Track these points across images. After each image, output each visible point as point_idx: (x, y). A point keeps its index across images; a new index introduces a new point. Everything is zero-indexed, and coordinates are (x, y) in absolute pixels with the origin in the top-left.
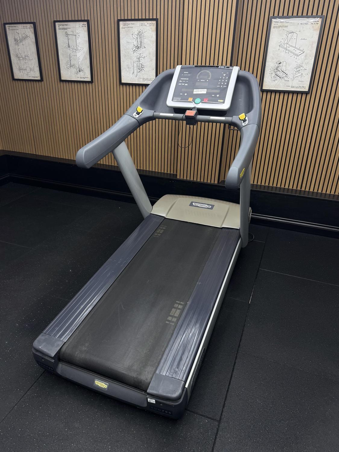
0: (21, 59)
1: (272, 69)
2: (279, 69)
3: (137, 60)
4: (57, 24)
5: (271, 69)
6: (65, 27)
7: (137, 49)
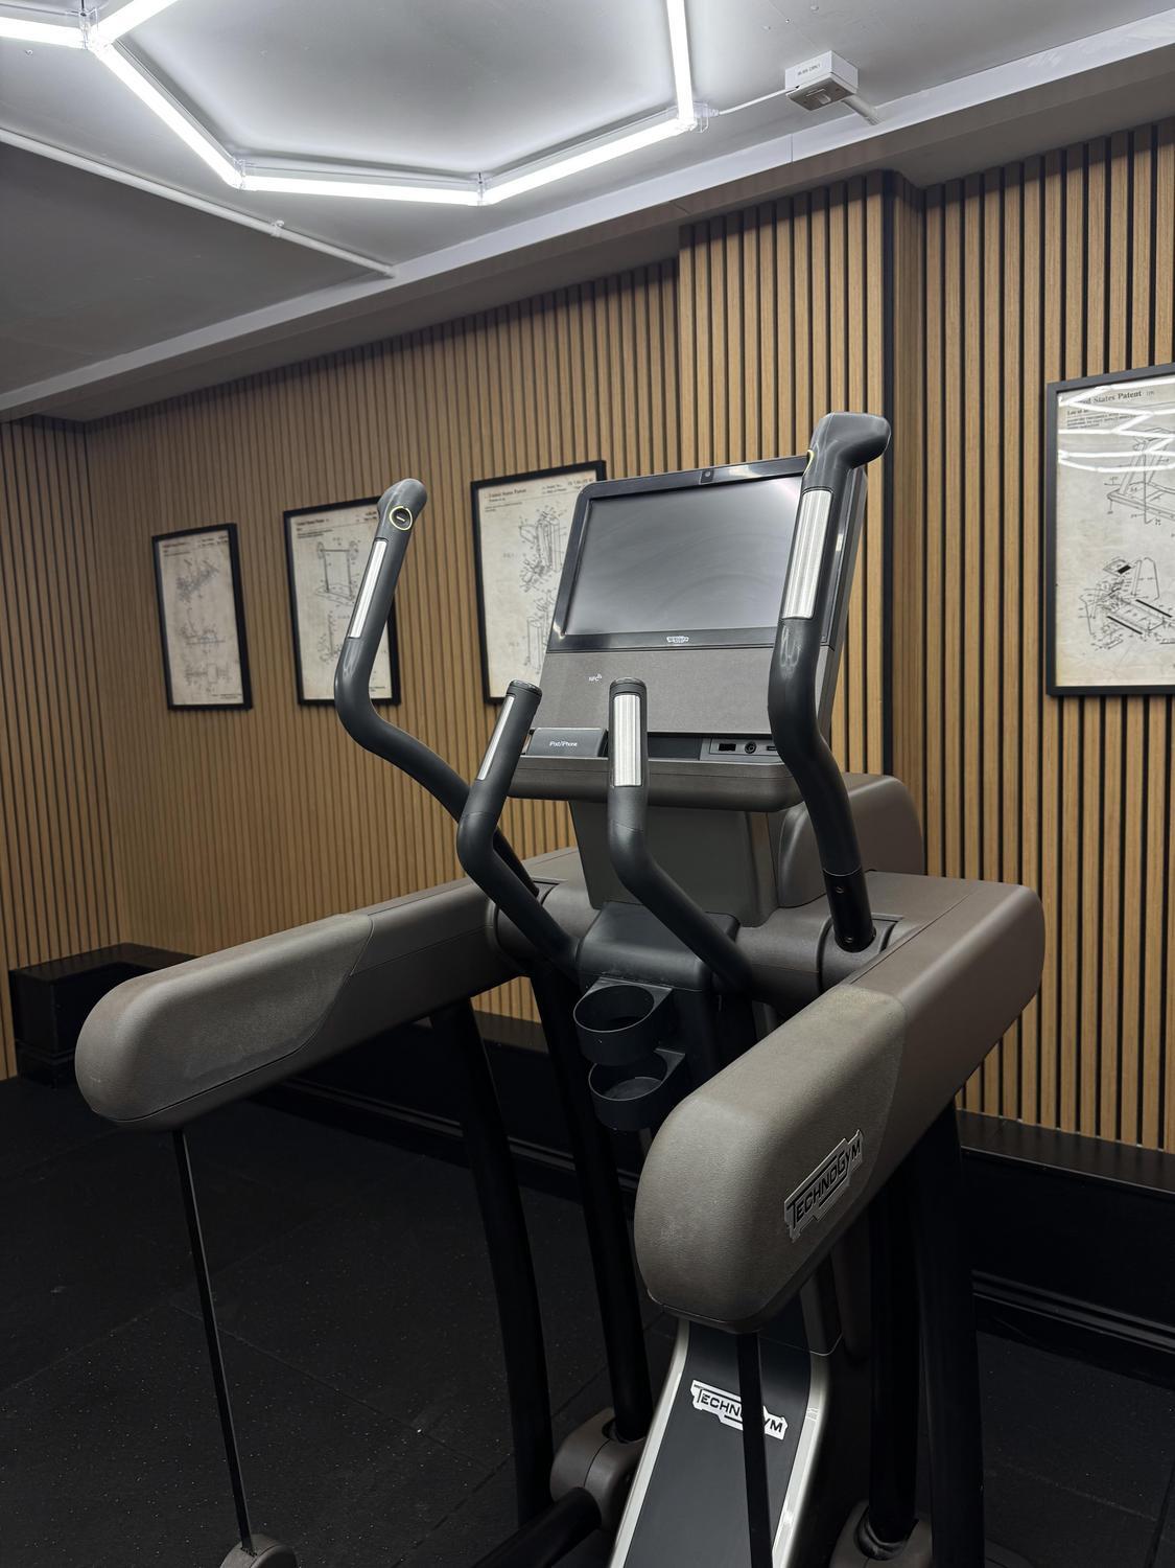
0: (195, 640)
1: (1092, 598)
2: (1122, 594)
3: (540, 614)
4: (294, 521)
5: (1086, 598)
6: (318, 527)
7: (537, 576)
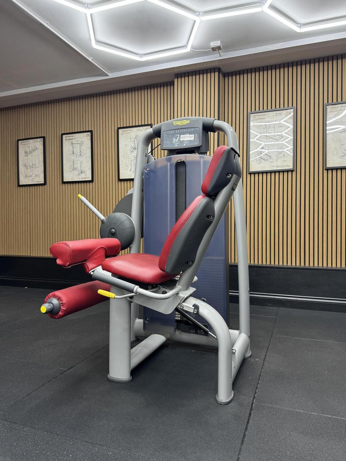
0: (29, 167)
3: (134, 159)
4: (64, 136)
5: (255, 154)
6: (71, 138)
7: (134, 150)
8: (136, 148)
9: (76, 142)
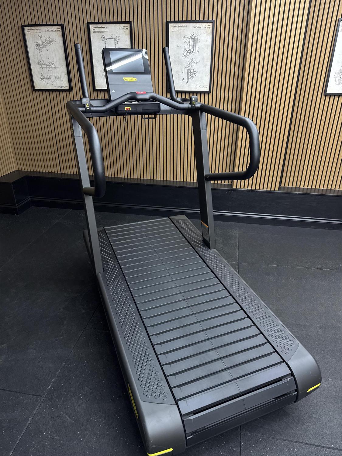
0: (45, 66)
1: (337, 73)
4: (91, 26)
6: (102, 29)
7: (188, 53)
8: (190, 52)
9: (109, 37)
